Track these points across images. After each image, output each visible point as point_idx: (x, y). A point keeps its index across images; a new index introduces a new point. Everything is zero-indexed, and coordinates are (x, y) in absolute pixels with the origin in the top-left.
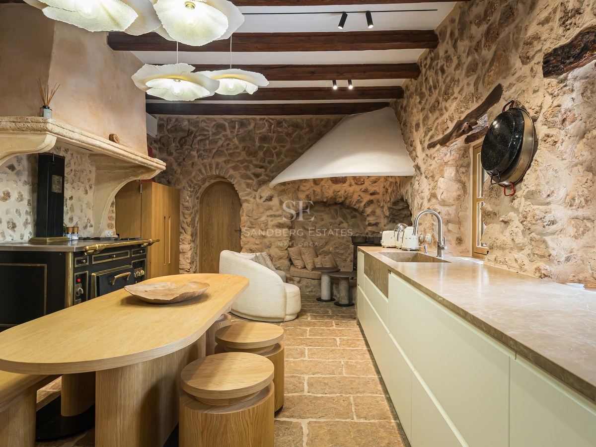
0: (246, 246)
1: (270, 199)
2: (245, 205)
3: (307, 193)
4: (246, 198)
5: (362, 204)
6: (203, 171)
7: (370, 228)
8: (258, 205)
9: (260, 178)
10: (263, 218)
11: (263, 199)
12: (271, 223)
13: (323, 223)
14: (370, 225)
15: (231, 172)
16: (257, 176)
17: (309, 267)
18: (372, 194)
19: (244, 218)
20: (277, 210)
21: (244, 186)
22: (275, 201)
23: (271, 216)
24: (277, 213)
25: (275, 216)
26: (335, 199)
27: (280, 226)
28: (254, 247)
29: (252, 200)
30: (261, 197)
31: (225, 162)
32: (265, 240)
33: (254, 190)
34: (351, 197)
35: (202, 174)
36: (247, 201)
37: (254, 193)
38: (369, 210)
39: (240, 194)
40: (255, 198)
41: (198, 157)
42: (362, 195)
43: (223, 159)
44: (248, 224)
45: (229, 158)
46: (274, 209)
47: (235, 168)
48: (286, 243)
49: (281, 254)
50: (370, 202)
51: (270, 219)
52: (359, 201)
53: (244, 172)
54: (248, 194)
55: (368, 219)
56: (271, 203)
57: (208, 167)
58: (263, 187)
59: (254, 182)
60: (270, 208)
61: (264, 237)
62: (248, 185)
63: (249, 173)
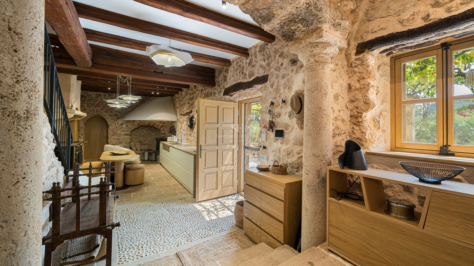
0: (111, 143)
1: (122, 124)
2: (110, 127)
3: (138, 122)
4: (111, 124)
5: (160, 127)
6: (90, 112)
7: (162, 135)
8: (116, 127)
9: (118, 116)
10: (119, 132)
11: (119, 124)
12: (122, 134)
13: (143, 133)
14: (162, 134)
15: (104, 113)
16: (116, 115)
17: (139, 149)
18: (163, 123)
19: (110, 132)
20: (125, 129)
21: (110, 119)
22: (124, 125)
23: (122, 131)
24: (125, 130)
25: (124, 131)
26: (149, 125)
27: (126, 135)
28: (114, 143)
29: (114, 125)
30: (118, 124)
31: (101, 109)
32: (120, 140)
33: (115, 121)
34: (155, 124)
35: (89, 114)
36: (112, 125)
37: (115, 122)
38: (162, 129)
39: (108, 123)
40: (115, 124)
41: (87, 106)
42: (160, 123)
43: (100, 108)
44: (112, 134)
45: (103, 108)
46: (124, 128)
47: (106, 112)
48: (129, 141)
49: (126, 145)
50: (162, 126)
51: (122, 132)
52: (158, 126)
53: (110, 113)
54: (112, 123)
55: (162, 132)
56: (122, 126)
57: (93, 111)
58: (119, 120)
59: (115, 118)
60: (122, 128)
61: (119, 139)
62: (112, 119)
63: (113, 114)
